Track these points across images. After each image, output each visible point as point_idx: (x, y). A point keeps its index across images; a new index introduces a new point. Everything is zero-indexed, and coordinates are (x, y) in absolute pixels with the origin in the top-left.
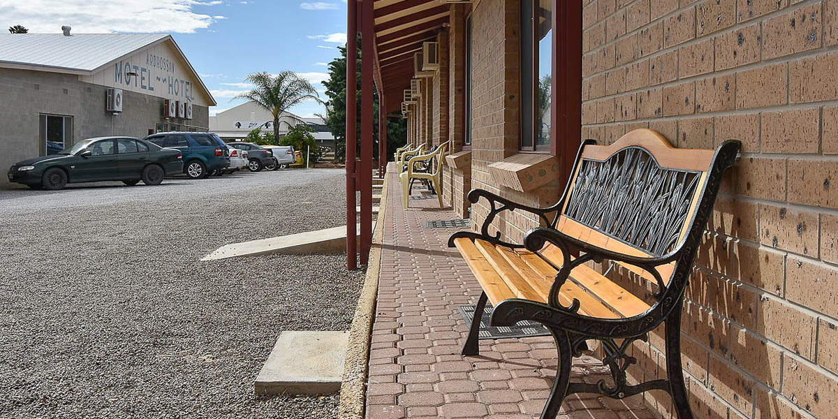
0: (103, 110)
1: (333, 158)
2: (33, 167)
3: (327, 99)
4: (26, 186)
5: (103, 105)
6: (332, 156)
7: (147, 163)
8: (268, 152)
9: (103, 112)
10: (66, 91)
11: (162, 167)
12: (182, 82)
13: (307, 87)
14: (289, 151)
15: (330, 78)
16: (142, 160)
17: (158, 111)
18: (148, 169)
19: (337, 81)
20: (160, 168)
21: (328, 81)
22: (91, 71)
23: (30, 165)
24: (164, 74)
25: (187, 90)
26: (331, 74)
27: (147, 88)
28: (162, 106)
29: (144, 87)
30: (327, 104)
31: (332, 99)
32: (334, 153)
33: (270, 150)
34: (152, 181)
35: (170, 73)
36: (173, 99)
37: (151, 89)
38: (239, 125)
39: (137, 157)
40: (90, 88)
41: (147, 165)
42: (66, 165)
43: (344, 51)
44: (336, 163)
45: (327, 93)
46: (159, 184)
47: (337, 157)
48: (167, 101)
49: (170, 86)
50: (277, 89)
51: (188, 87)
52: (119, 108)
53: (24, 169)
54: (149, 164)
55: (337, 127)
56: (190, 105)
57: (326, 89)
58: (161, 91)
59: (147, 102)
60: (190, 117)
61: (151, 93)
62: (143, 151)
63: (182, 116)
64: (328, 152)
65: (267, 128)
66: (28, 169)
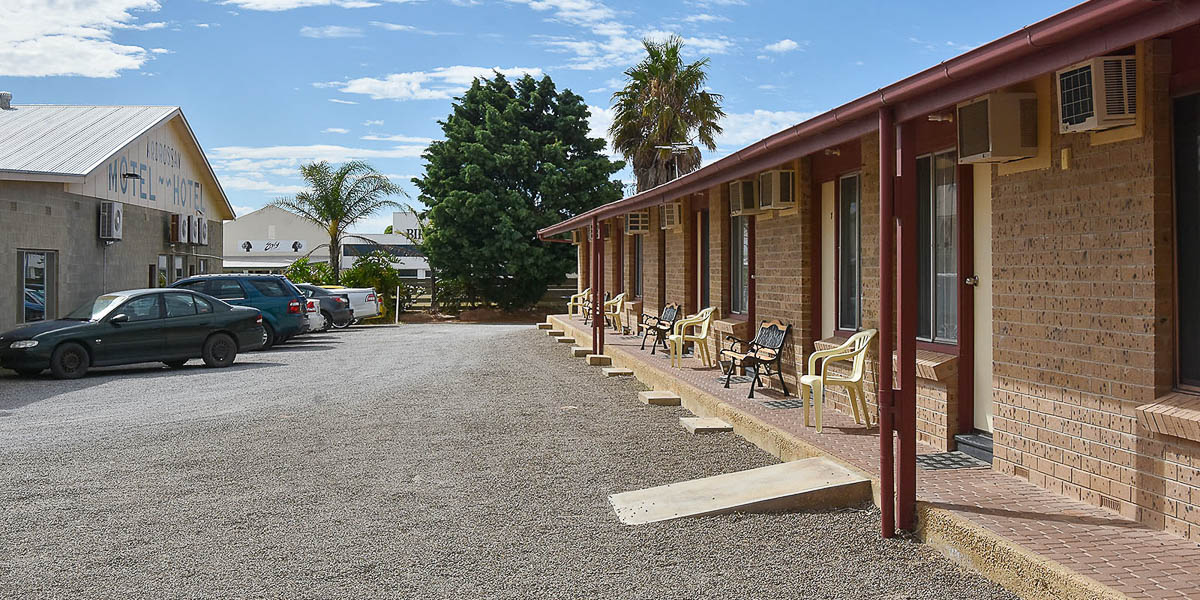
0: (94, 237)
1: (429, 304)
2: (36, 343)
3: (421, 207)
4: (13, 372)
5: (93, 229)
6: (428, 300)
7: (212, 331)
8: (344, 300)
9: (94, 242)
10: (49, 210)
11: (233, 336)
12: (190, 183)
13: (385, 187)
14: (370, 296)
15: (426, 173)
16: (202, 326)
17: (160, 234)
18: (213, 340)
19: (439, 178)
20: (232, 340)
21: (421, 178)
22: (85, 176)
23: (30, 339)
24: (168, 172)
25: (196, 196)
26: (428, 167)
27: (148, 197)
28: (165, 223)
29: (144, 196)
30: (422, 216)
31: (428, 208)
32: (430, 296)
33: (345, 296)
34: (218, 359)
35: (176, 170)
36: (184, 212)
37: (153, 198)
38: (248, 246)
39: (196, 320)
40: (77, 202)
41: (210, 335)
42: (87, 338)
43: (447, 128)
44: (434, 313)
45: (421, 198)
46: (229, 364)
47: (435, 303)
48: (176, 218)
49: (176, 190)
50: (336, 190)
51: (198, 190)
52: (117, 234)
53: (22, 345)
54: (215, 333)
55: (438, 254)
56: (205, 221)
57: (419, 192)
58: (164, 201)
59: (148, 219)
60: (205, 242)
61: (152, 205)
62: (205, 313)
63: (196, 241)
64: (421, 294)
65: (296, 250)
66: (29, 345)
